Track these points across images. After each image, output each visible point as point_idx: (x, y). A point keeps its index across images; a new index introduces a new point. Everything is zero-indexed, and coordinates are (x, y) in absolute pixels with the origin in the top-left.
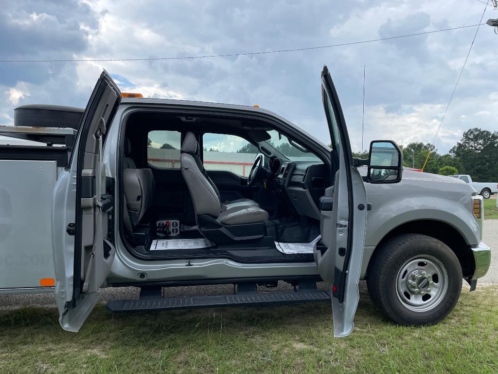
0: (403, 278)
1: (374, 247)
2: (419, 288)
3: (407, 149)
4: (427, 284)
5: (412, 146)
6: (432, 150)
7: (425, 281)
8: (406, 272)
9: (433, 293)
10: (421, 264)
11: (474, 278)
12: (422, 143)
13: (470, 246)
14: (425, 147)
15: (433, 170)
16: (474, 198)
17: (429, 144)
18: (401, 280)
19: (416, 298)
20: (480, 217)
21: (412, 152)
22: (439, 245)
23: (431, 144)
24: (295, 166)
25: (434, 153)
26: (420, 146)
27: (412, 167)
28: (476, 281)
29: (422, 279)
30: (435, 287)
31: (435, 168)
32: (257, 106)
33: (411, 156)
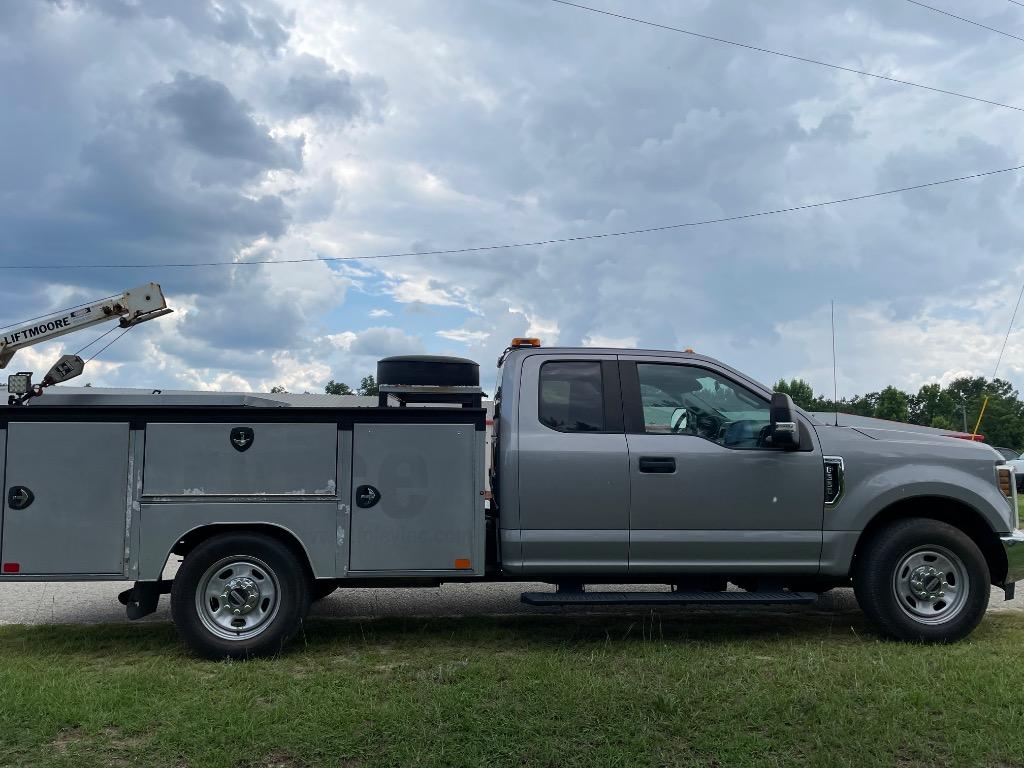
0: (904, 576)
1: (859, 533)
2: (926, 591)
3: (950, 392)
4: (938, 586)
5: (961, 384)
6: (1006, 392)
7: (934, 582)
8: (907, 569)
9: (949, 599)
10: (929, 558)
11: (1009, 580)
12: (982, 379)
13: (998, 535)
14: (989, 386)
15: (1011, 436)
16: (999, 467)
17: (998, 381)
18: (900, 579)
19: (924, 606)
20: (1010, 494)
21: (960, 398)
22: (952, 531)
23: (1002, 379)
24: (742, 426)
25: (1012, 399)
26: (979, 384)
27: (961, 430)
28: (1013, 585)
29: (931, 578)
30: (952, 591)
31: (1016, 431)
32: (691, 352)
33: (958, 406)
